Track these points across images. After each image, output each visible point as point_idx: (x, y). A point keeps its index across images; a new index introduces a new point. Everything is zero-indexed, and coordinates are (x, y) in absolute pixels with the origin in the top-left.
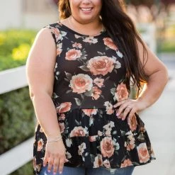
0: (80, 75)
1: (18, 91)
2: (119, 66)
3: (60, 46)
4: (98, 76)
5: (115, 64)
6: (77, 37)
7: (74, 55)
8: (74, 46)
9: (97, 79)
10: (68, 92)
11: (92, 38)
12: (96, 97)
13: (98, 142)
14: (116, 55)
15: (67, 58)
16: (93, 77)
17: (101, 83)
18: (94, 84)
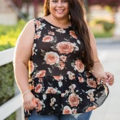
0: (51, 53)
1: (5, 66)
2: (77, 49)
3: (39, 33)
4: (63, 54)
5: (75, 48)
6: (52, 28)
7: (49, 39)
8: (49, 33)
9: (62, 56)
10: (44, 63)
12: (62, 68)
14: (76, 42)
15: (43, 41)
16: (60, 55)
17: (64, 59)
18: (60, 59)
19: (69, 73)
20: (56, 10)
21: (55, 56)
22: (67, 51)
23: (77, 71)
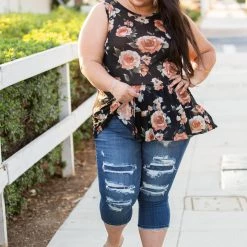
0: (128, 52)
2: (167, 46)
3: (112, 22)
4: (146, 54)
5: (163, 44)
6: (130, 15)
7: (125, 32)
8: (125, 23)
9: (145, 57)
10: (118, 67)
11: (144, 18)
12: (144, 74)
13: (148, 117)
14: (164, 36)
15: (117, 35)
16: (141, 54)
17: (148, 60)
18: (142, 61)
19: (154, 80)
21: (134, 57)
22: (152, 50)
23: (166, 77)
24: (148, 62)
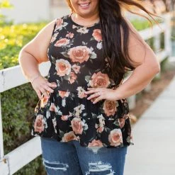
4: (76, 63)
6: (73, 27)
8: (67, 35)
11: (85, 28)
12: (72, 82)
15: (56, 45)
16: (72, 63)
18: (72, 70)
19: (79, 89)
20: (79, 5)
21: (66, 66)
22: (81, 59)
24: (77, 71)
